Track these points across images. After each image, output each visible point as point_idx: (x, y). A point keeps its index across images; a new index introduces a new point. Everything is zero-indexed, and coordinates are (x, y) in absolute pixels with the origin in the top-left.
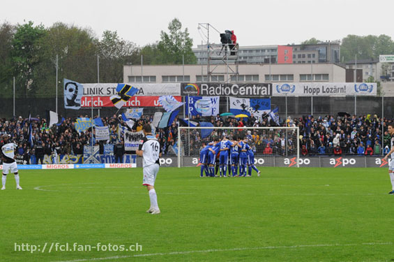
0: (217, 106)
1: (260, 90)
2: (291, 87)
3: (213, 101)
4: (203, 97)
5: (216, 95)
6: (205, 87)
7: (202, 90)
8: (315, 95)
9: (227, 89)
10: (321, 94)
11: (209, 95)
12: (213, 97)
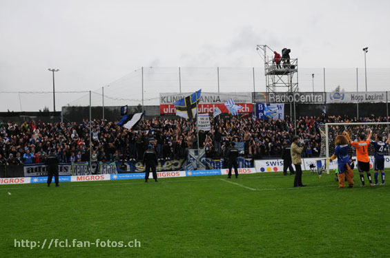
0: (282, 111)
1: (317, 98)
2: (341, 95)
3: (279, 108)
4: (271, 104)
5: (281, 102)
6: (272, 95)
7: (270, 98)
8: (360, 102)
9: (291, 98)
10: (364, 101)
11: (275, 102)
12: (279, 104)
